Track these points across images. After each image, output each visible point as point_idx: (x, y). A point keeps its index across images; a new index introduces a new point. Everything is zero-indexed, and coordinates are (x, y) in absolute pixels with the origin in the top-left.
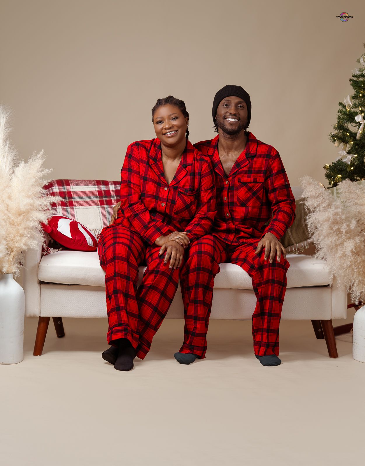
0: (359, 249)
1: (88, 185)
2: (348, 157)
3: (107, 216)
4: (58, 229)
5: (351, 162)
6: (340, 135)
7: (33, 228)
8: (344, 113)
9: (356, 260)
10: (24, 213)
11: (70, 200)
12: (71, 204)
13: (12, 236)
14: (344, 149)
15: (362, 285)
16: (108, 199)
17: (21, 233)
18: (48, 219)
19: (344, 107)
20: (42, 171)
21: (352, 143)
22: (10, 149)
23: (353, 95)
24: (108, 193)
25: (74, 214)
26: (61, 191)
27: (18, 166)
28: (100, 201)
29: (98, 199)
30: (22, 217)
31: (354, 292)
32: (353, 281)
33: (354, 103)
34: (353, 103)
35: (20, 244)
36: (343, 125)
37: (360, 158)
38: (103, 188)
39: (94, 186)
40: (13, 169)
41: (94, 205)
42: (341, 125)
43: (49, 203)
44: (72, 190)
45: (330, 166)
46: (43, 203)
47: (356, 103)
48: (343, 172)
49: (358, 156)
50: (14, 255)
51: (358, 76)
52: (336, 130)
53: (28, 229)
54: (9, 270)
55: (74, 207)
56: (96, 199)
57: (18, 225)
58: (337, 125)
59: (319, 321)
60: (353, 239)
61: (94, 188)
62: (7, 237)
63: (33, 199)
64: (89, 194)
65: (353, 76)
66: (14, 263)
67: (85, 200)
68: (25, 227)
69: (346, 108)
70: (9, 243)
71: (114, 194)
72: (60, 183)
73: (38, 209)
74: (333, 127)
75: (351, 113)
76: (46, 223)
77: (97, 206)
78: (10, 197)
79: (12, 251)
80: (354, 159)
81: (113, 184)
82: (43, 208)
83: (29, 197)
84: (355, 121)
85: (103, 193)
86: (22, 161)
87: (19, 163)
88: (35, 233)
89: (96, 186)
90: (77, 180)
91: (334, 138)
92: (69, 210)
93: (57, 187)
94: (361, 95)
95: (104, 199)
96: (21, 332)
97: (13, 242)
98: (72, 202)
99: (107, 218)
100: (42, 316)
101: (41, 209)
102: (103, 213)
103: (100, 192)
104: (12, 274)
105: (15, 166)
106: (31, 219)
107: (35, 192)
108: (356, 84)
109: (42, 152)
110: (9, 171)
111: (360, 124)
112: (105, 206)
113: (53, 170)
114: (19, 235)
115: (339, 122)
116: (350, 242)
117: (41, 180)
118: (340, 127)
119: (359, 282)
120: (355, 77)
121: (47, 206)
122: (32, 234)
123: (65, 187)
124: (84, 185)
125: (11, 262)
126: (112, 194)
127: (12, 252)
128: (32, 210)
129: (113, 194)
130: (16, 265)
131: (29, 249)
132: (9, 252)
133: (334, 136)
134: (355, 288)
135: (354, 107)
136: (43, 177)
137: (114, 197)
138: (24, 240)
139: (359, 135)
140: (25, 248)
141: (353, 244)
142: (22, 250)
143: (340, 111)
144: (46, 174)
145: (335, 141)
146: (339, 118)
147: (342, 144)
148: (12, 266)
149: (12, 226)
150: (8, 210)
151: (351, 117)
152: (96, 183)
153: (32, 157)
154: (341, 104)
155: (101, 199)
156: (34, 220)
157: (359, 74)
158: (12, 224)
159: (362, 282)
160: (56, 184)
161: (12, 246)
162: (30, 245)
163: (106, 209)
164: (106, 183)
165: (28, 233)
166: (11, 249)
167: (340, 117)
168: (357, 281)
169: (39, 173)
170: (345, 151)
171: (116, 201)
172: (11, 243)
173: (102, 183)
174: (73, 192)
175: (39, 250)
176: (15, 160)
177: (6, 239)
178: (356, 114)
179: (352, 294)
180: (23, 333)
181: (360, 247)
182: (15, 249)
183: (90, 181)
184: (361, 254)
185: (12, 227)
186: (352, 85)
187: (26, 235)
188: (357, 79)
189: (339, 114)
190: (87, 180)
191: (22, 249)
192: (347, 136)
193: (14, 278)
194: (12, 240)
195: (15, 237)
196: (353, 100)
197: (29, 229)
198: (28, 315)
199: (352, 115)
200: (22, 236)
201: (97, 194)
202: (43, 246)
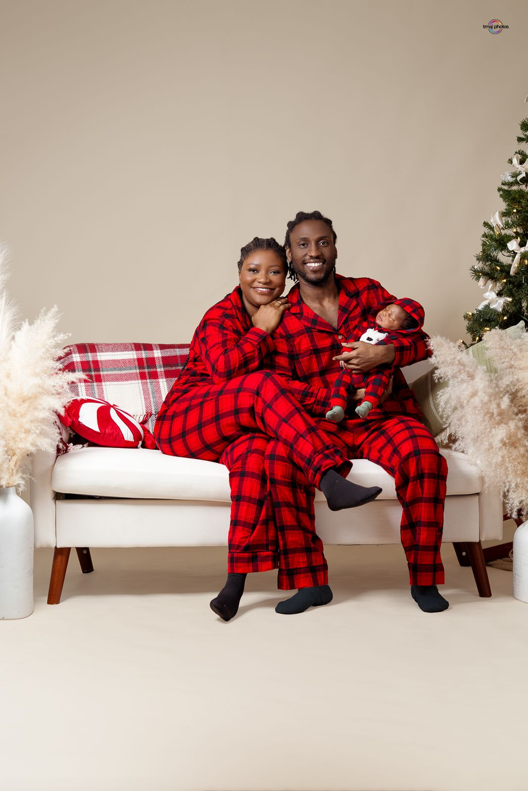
0: (514, 439)
1: (122, 351)
2: (499, 301)
3: (151, 395)
4: (79, 420)
5: (504, 309)
6: (487, 269)
7: (44, 421)
8: (491, 237)
9: (511, 455)
10: (30, 398)
11: (97, 373)
12: (99, 379)
13: (13, 432)
14: (492, 289)
15: (522, 490)
16: (152, 370)
17: (26, 427)
18: (65, 407)
19: (491, 228)
20: (54, 337)
21: (505, 281)
22: (9, 303)
23: (504, 211)
24: (151, 362)
25: (103, 393)
26: (84, 360)
27: (20, 329)
28: (140, 373)
29: (138, 371)
30: (26, 404)
31: (511, 501)
32: (507, 484)
33: (506, 222)
34: (504, 222)
35: (26, 444)
36: (490, 254)
37: (517, 303)
38: (144, 354)
39: (131, 352)
40: (13, 333)
41: (131, 379)
42: (487, 254)
43: (65, 383)
44: (99, 359)
45: (473, 315)
46: (57, 383)
47: (508, 221)
48: (492, 323)
49: (513, 300)
50: (17, 460)
51: (511, 184)
52: (481, 262)
53: (36, 422)
54: (9, 482)
55: (103, 383)
56: (134, 371)
57: (22, 416)
58: (482, 255)
59: (463, 543)
60: (506, 424)
61: (132, 355)
62: (6, 435)
63: (43, 378)
64: (124, 364)
65: (503, 184)
66: (17, 471)
67: (119, 372)
68: (32, 419)
69: (493, 231)
70: (9, 443)
71: (161, 362)
72: (82, 348)
73: (51, 392)
74: (475, 258)
75: (501, 238)
76: (62, 412)
77: (136, 381)
78: (8, 376)
79: (14, 454)
80: (508, 305)
81: (158, 348)
82: (57, 391)
83: (36, 375)
84: (508, 249)
85: (145, 361)
86: (25, 322)
87: (21, 325)
88: (46, 428)
89: (134, 352)
90: (106, 344)
91: (477, 274)
92: (96, 387)
93: (77, 355)
94: (515, 211)
95: (146, 370)
96: (29, 572)
97: (15, 441)
98: (100, 375)
99: (151, 398)
100: (58, 546)
101: (54, 392)
102: (145, 392)
103: (140, 361)
104: (14, 487)
105: (15, 329)
106: (40, 407)
107: (45, 368)
108: (507, 195)
109: (55, 309)
110: (7, 338)
111: (515, 253)
112: (148, 381)
113: (70, 335)
114: (23, 430)
115: (484, 251)
116: (500, 427)
117: (53, 351)
118: (486, 257)
119: (517, 486)
120: (506, 184)
121: (63, 388)
122: (42, 429)
123: (90, 354)
124: (117, 350)
125: (13, 470)
126: (157, 364)
127: (14, 456)
128: (41, 393)
129: (159, 363)
130: (20, 474)
131: (39, 451)
132: (10, 457)
133: (478, 272)
134: (511, 495)
135: (505, 228)
136: (56, 346)
137: (160, 367)
138: (31, 438)
139: (514, 270)
140: (33, 449)
141: (505, 431)
142: (28, 453)
143: (485, 236)
144: (61, 340)
145: (478, 278)
146: (484, 244)
147: (489, 282)
148: (14, 477)
149: (13, 418)
150: (6, 394)
151: (501, 243)
152: (134, 348)
153: (40, 317)
154: (486, 224)
155: (142, 371)
156: (44, 409)
157: (511, 181)
158: (13, 415)
159: (521, 486)
160: (76, 350)
161: (13, 448)
162: (41, 446)
163: (149, 385)
164: (148, 347)
165: (37, 428)
166: (12, 452)
167: (486, 243)
168: (513, 485)
169: (50, 340)
170: (495, 292)
171: (163, 373)
172: (12, 444)
173: (142, 347)
174: (101, 361)
175: (53, 451)
176: (15, 320)
177: (5, 438)
178: (510, 238)
179: (508, 503)
180: (32, 572)
181: (516, 435)
182: (18, 451)
183: (125, 344)
184: (518, 445)
185: (12, 420)
186: (501, 196)
187: (33, 430)
188: (509, 188)
189: (484, 239)
190: (122, 344)
191: (28, 450)
192: (497, 270)
193: (18, 494)
194: (14, 438)
195: (17, 433)
196: (504, 218)
197: (38, 421)
198: (38, 545)
199: (503, 240)
200: (28, 432)
201: (136, 363)
202: (58, 446)
